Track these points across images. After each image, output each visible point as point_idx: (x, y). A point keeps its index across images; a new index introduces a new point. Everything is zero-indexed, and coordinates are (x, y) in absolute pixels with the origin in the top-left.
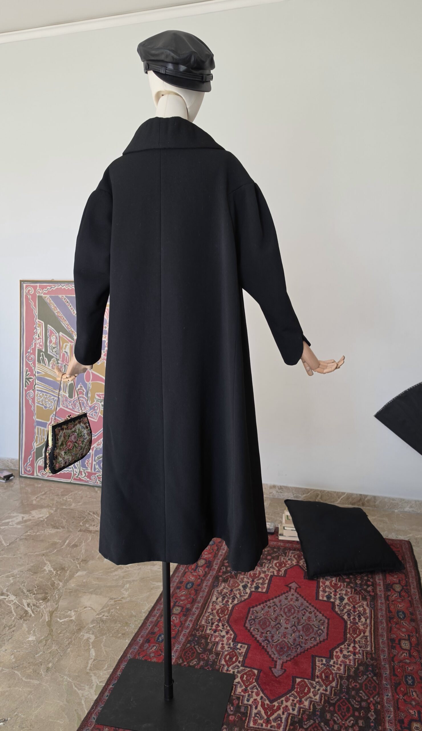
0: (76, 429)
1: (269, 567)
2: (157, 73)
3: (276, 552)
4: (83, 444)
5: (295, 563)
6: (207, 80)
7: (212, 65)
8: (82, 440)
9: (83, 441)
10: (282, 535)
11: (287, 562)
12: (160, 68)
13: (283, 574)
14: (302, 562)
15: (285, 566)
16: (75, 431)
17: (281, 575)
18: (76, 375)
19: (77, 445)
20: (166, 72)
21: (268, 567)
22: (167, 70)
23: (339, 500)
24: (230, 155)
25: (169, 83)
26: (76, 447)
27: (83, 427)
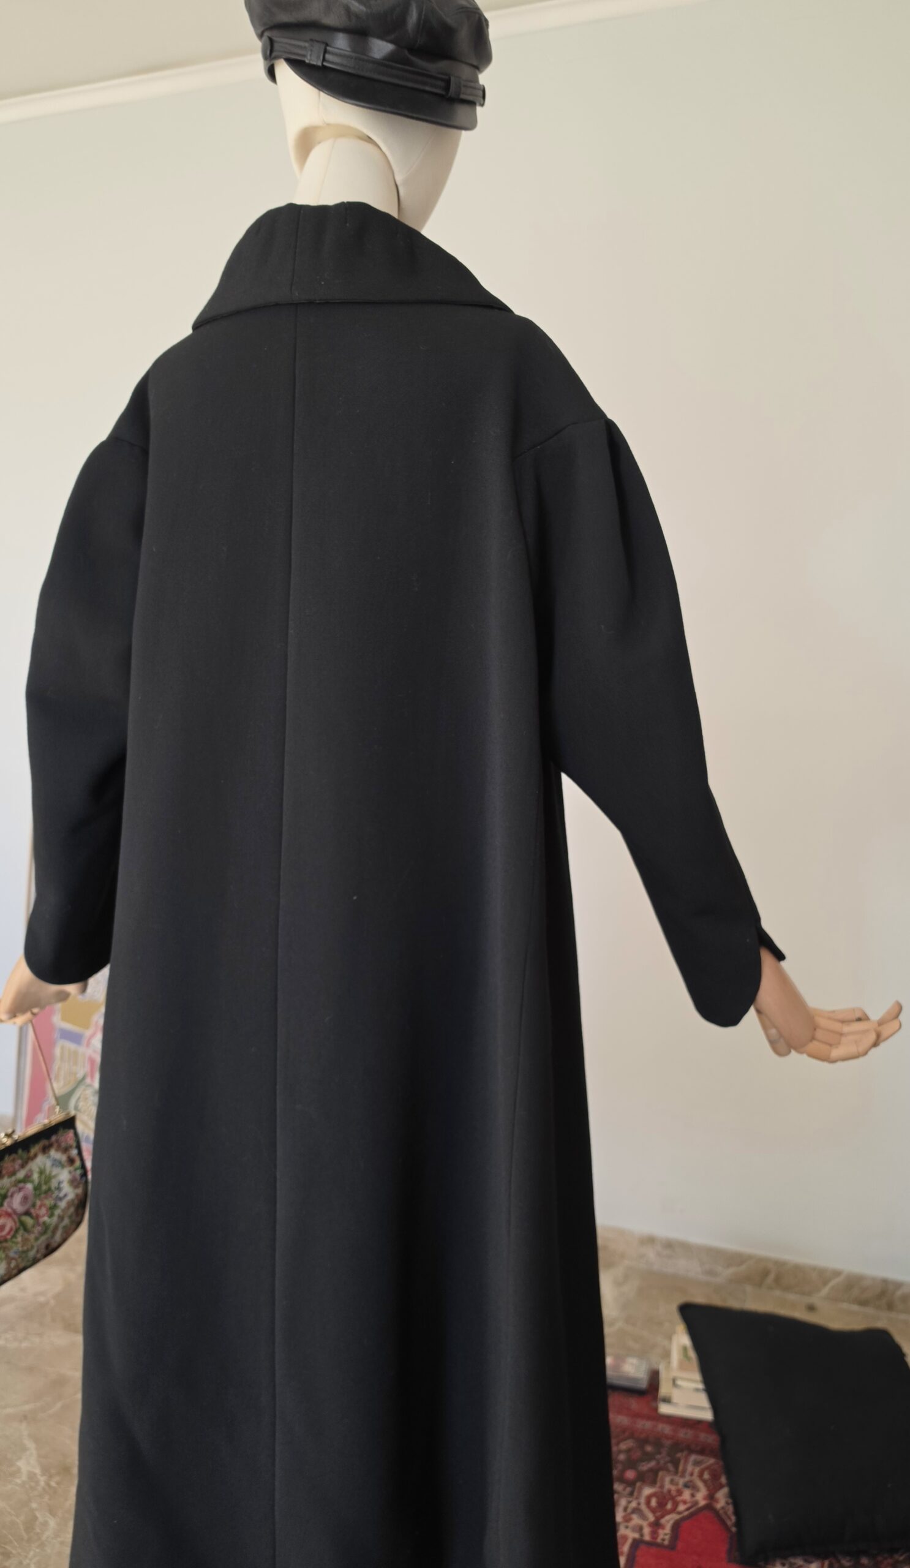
0: (31, 1171)
1: (629, 1510)
2: (298, 65)
3: (648, 1457)
4: (51, 1215)
5: (705, 1499)
6: (462, 96)
7: (481, 52)
8: (49, 1202)
9: (54, 1207)
10: (667, 1400)
11: (680, 1493)
12: (305, 48)
13: (667, 1537)
14: (722, 1498)
15: (676, 1504)
16: (27, 1179)
17: (663, 1540)
18: (35, 1010)
19: (29, 1221)
20: (324, 59)
21: (625, 1509)
22: (330, 53)
23: (825, 1291)
24: (528, 327)
25: (333, 97)
26: (26, 1229)
27: (58, 1164)
